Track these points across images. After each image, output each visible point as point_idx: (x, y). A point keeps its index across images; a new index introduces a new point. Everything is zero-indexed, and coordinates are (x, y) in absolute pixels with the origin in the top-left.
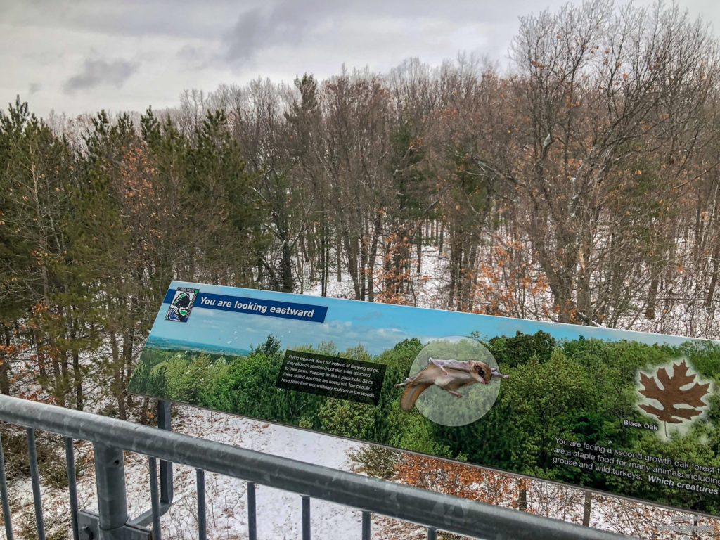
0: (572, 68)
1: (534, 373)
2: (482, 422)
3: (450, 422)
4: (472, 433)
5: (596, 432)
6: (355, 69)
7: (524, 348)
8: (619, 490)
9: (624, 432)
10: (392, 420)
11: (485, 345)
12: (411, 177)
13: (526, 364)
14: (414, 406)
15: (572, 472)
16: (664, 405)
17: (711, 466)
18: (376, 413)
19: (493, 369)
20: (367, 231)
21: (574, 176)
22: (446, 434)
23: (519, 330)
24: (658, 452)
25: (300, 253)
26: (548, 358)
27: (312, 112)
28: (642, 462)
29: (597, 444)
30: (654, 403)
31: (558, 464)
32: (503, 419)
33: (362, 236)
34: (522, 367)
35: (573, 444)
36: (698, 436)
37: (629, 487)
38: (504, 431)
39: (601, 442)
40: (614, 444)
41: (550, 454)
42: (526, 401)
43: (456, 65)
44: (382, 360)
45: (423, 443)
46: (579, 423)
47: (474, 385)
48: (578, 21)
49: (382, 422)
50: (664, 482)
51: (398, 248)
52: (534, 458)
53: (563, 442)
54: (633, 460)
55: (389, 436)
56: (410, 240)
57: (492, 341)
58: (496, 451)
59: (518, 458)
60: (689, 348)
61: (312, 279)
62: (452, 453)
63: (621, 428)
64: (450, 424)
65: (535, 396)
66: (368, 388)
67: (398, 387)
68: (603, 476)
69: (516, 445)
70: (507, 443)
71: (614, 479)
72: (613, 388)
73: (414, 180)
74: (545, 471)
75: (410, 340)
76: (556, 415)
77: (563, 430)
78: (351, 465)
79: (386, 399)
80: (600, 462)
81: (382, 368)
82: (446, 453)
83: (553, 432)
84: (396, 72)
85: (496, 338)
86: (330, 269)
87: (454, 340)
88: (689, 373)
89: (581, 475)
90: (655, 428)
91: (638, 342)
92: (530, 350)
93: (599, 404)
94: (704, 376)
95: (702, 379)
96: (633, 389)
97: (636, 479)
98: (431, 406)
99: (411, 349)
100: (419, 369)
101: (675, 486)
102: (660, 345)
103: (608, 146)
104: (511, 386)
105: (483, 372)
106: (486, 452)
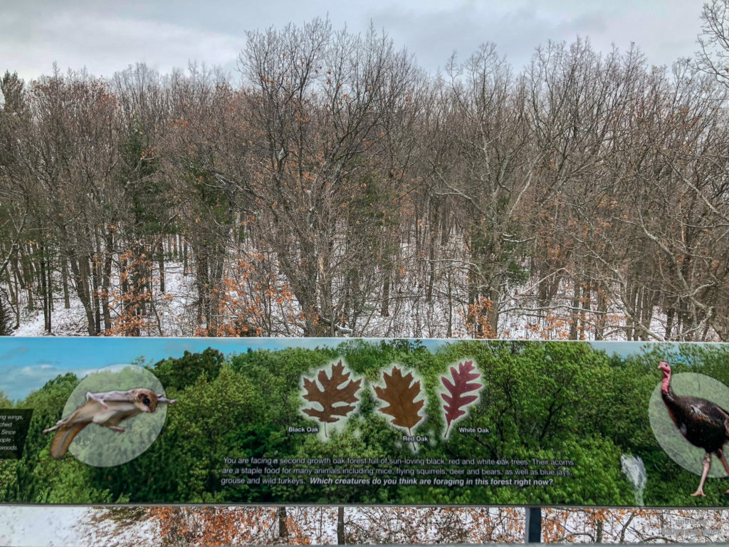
0: (299, 85)
1: (203, 393)
2: (148, 454)
3: (110, 462)
4: (135, 469)
5: (263, 444)
6: (70, 70)
7: (192, 369)
8: (284, 499)
9: (289, 440)
10: (40, 473)
11: (151, 371)
12: (145, 189)
13: (194, 385)
14: (67, 451)
15: (240, 491)
16: (324, 406)
17: (364, 458)
18: (19, 468)
19: (159, 395)
20: (98, 250)
21: (309, 189)
22: (105, 476)
23: (187, 350)
24: (319, 454)
25: (12, 279)
26: (217, 376)
27: (19, 115)
28: (305, 466)
29: (264, 456)
30: (316, 405)
31: (227, 484)
32: (169, 448)
33: (92, 254)
34: (190, 388)
35: (241, 461)
36: (353, 430)
37: (293, 494)
38: (170, 460)
39: (268, 454)
40: (279, 454)
41: (218, 476)
42: (194, 425)
43: (187, 74)
44: (28, 404)
45: (77, 493)
46: (246, 438)
47: (138, 416)
48: (301, 41)
49: (26, 477)
50: (324, 481)
51: (136, 266)
52: (201, 483)
53: (232, 461)
54: (297, 466)
55: (36, 492)
56: (150, 256)
57: (158, 364)
58: (162, 484)
59: (185, 486)
60: (344, 348)
61: (31, 308)
62: (112, 497)
63: (286, 436)
64: (110, 464)
65: (203, 417)
66: (8, 440)
67: (47, 433)
68: (269, 488)
69: (183, 473)
70: (174, 473)
71: (279, 489)
72: (279, 396)
73: (149, 192)
74: (213, 495)
75: (63, 375)
76: (224, 434)
77: (231, 449)
78: (92, 514)
79: (32, 449)
80: (266, 474)
81: (27, 413)
82: (105, 498)
83: (221, 452)
84: (121, 77)
85: (163, 361)
86: (55, 295)
87: (116, 369)
88: (344, 372)
89: (248, 491)
90: (316, 430)
91: (302, 348)
92: (198, 370)
93: (266, 415)
94: (357, 373)
95: (355, 375)
96: (297, 395)
97: (299, 484)
98: (88, 448)
99: (65, 386)
100: (75, 408)
101: (334, 483)
102: (320, 348)
103: (337, 160)
104: (179, 411)
105: (149, 400)
106: (151, 487)
